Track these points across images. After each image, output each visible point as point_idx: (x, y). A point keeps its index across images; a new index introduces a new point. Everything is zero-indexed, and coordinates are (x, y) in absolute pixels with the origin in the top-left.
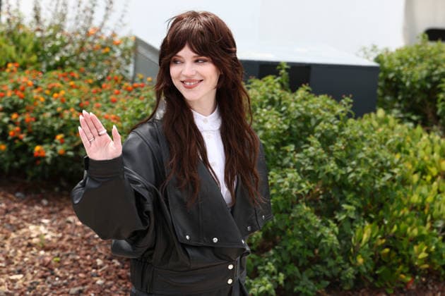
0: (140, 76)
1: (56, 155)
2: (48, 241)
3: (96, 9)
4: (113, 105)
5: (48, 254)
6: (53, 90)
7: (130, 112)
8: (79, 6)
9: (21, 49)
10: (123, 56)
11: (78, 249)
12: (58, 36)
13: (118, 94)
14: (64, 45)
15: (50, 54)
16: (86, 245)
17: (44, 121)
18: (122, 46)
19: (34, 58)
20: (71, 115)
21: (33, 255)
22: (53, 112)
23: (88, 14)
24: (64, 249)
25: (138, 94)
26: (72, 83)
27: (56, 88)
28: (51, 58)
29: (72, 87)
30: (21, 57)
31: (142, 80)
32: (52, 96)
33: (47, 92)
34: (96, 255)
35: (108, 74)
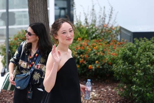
0: (122, 39)
1: (96, 68)
2: (96, 97)
3: (106, 18)
4: (114, 50)
5: (96, 101)
6: (93, 46)
7: (121, 52)
8: (100, 17)
9: (82, 33)
10: (116, 33)
11: (106, 99)
12: (94, 28)
13: (115, 46)
14: (96, 31)
15: (91, 34)
16: (108, 98)
17: (91, 57)
18: (115, 30)
19: (86, 36)
20: (100, 54)
21: (91, 102)
22: (94, 53)
23: (103, 19)
24: (101, 99)
25: (122, 46)
26: (100, 43)
27: (95, 45)
28: (92, 35)
29: (100, 45)
30: (82, 36)
31: (123, 41)
32: (93, 48)
33: (92, 47)
34: (112, 101)
35: (111, 40)
